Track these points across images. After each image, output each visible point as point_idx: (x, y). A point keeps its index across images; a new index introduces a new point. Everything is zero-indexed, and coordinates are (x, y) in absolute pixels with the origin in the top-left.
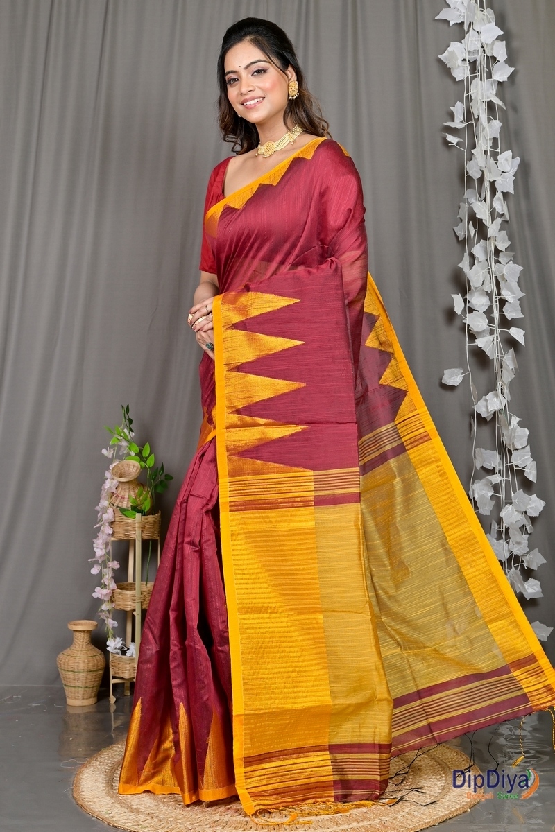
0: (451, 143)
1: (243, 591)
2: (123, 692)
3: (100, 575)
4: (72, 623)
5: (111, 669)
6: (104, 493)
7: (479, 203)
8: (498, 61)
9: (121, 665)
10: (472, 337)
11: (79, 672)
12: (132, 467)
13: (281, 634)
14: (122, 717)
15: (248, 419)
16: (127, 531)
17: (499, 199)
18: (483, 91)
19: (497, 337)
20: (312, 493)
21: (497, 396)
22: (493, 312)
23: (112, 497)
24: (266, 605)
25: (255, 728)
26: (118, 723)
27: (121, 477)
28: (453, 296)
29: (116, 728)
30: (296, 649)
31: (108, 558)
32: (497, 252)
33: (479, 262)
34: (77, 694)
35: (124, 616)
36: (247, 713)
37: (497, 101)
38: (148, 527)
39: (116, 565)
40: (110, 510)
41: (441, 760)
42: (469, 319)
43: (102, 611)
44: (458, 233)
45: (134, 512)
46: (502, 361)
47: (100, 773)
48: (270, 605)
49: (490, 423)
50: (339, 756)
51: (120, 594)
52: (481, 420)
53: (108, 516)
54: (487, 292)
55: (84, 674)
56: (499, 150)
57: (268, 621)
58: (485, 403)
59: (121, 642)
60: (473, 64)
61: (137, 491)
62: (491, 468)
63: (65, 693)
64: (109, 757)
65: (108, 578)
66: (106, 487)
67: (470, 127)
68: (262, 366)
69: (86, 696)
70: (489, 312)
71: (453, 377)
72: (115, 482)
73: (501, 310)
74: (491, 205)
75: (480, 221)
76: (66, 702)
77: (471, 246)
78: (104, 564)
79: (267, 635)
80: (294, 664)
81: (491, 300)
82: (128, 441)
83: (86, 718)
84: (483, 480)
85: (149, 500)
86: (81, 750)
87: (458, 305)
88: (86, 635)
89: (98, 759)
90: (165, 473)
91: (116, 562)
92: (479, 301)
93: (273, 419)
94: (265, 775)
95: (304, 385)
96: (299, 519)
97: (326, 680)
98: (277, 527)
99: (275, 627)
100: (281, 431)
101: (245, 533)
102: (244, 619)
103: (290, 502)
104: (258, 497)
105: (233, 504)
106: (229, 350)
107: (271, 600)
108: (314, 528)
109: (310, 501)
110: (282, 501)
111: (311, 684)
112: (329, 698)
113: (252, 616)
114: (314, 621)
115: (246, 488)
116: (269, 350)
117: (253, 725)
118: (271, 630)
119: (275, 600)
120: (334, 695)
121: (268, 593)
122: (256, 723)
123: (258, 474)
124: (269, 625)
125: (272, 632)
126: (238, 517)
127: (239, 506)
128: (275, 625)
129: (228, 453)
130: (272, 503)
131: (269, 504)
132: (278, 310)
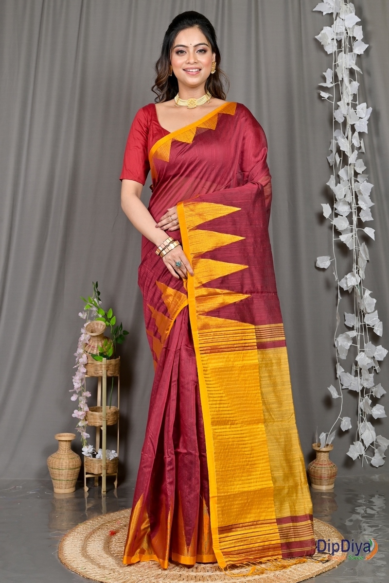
0: (323, 97)
1: (214, 409)
2: (94, 484)
3: (77, 401)
4: (58, 435)
5: (85, 468)
6: (80, 343)
7: (343, 140)
8: (357, 40)
9: (92, 464)
10: (338, 234)
11: (63, 469)
12: (100, 325)
13: (239, 439)
14: (92, 501)
15: (211, 290)
16: (96, 370)
17: (356, 137)
18: (346, 61)
19: (355, 234)
20: (255, 341)
21: (354, 276)
22: (353, 217)
23: (85, 346)
24: (227, 419)
25: (224, 506)
26: (90, 505)
27: (92, 332)
28: (322, 204)
29: (89, 509)
30: (248, 449)
31: (83, 390)
32: (356, 174)
33: (343, 181)
34: (61, 485)
35: (94, 430)
36: (219, 495)
37: (356, 68)
38: (111, 368)
39: (88, 394)
40: (85, 356)
42: (335, 222)
43: (79, 426)
44: (330, 161)
45: (101, 357)
46: (358, 251)
47: (78, 541)
48: (230, 419)
49: (349, 294)
50: (284, 525)
51: (92, 414)
52: (344, 292)
53: (83, 359)
54: (348, 202)
55: (67, 470)
56: (357, 103)
57: (230, 430)
58: (345, 281)
59: (92, 449)
60: (339, 42)
61: (103, 342)
62: (351, 326)
63: (52, 484)
64: (83, 529)
65: (83, 404)
66: (82, 340)
67: (337, 86)
68: (215, 254)
69: (67, 486)
70: (350, 217)
71: (324, 262)
72: (88, 336)
73: (358, 215)
74: (351, 141)
75: (344, 152)
76: (53, 490)
77: (338, 170)
78: (80, 394)
79: (230, 440)
80: (247, 459)
81: (351, 208)
82: (97, 307)
83: (68, 502)
84: (344, 335)
85: (112, 348)
86: (64, 524)
87: (327, 211)
88: (67, 443)
89: (76, 531)
90: (123, 330)
91: (88, 392)
92: (343, 209)
93: (228, 289)
94: (233, 540)
95: (247, 267)
96: (248, 358)
97: (268, 469)
98: (235, 364)
99: (234, 434)
100: (234, 298)
101: (211, 369)
102: (215, 429)
103: (242, 347)
104: (220, 343)
105: (202, 349)
106: (194, 243)
107: (230, 416)
108: (257, 365)
109: (254, 346)
110: (237, 345)
111: (259, 473)
112: (271, 482)
113: (220, 427)
114: (259, 430)
115: (211, 337)
116: (223, 243)
117: (223, 504)
118: (232, 436)
119: (232, 415)
120: (274, 480)
121: (229, 410)
122: (225, 503)
123: (220, 327)
124: (231, 433)
125: (233, 438)
126: (206, 359)
127: (206, 350)
128: (234, 433)
129: (197, 314)
130: (231, 348)
131: (228, 348)
132: (227, 215)
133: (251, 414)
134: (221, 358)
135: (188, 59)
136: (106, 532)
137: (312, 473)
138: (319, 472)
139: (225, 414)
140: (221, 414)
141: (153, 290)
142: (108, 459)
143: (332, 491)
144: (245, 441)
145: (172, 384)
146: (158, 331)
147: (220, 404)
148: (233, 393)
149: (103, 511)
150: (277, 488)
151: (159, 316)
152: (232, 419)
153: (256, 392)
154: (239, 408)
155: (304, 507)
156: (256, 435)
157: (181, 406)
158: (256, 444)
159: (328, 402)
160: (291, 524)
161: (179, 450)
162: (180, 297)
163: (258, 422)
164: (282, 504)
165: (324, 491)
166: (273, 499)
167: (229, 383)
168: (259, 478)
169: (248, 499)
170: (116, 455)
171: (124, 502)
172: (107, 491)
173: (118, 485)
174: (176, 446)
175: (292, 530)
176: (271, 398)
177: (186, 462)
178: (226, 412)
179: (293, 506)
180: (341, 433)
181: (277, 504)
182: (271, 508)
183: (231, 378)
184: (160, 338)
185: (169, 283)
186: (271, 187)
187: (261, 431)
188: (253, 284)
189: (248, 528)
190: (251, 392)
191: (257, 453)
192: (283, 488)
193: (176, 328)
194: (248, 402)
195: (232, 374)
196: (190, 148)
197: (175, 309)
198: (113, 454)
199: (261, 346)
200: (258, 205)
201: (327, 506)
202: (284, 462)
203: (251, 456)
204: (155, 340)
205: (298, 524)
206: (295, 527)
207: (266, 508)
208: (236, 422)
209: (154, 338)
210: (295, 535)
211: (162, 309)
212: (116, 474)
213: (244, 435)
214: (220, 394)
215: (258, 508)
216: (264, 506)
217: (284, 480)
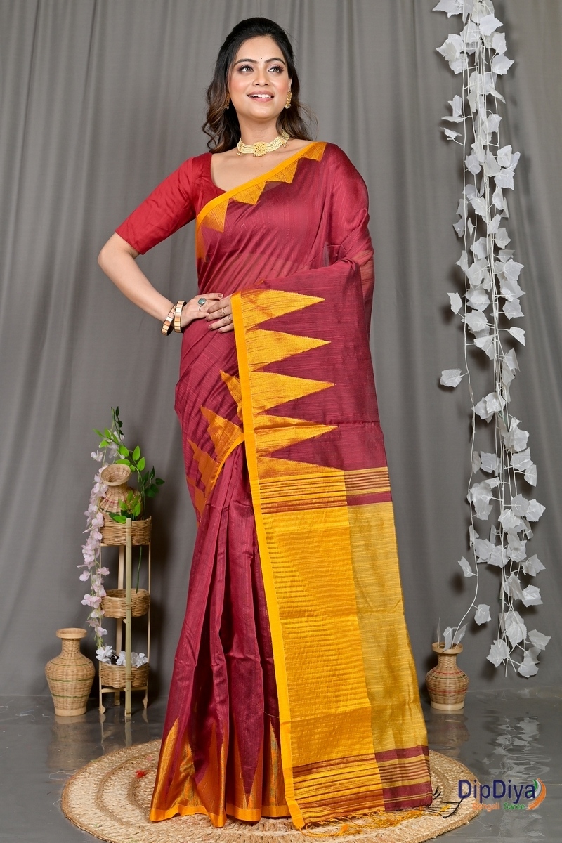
0: (449, 137)
1: (283, 595)
2: (113, 702)
3: (89, 582)
4: (61, 631)
5: (100, 678)
6: (93, 498)
7: (478, 200)
8: (498, 54)
9: (110, 674)
10: (471, 337)
11: (68, 681)
12: (122, 470)
13: (320, 638)
14: (111, 728)
15: (279, 419)
16: (117, 536)
17: (498, 195)
18: (482, 85)
19: (497, 337)
20: (344, 493)
21: (496, 398)
22: (493, 312)
23: (101, 501)
24: (303, 608)
25: (301, 736)
26: (108, 734)
27: (110, 481)
28: (449, 294)
29: (106, 739)
30: (333, 652)
31: (97, 564)
32: (497, 249)
33: (478, 260)
34: (65, 704)
35: (113, 624)
36: (293, 720)
37: (496, 94)
38: (138, 533)
39: (105, 571)
40: (100, 515)
41: (440, 772)
42: (467, 318)
43: (91, 618)
44: (458, 230)
45: (124, 517)
46: (501, 361)
47: (90, 786)
48: (307, 608)
49: (489, 425)
50: (387, 763)
51: (110, 601)
52: (480, 422)
53: (98, 521)
54: (486, 290)
55: (74, 683)
56: (498, 145)
57: (307, 624)
58: (484, 405)
59: (111, 651)
60: (472, 57)
61: (127, 495)
62: (491, 472)
63: (53, 703)
64: (98, 769)
65: (97, 586)
66: (95, 492)
67: (469, 121)
68: (284, 367)
69: (75, 706)
70: (488, 311)
71: (452, 378)
72: (104, 486)
73: (501, 309)
74: (491, 202)
75: (479, 217)
76: (54, 712)
77: (470, 243)
78: (93, 571)
79: (308, 639)
80: (334, 667)
81: (490, 299)
82: (118, 444)
83: (75, 728)
84: (482, 484)
85: (139, 504)
86: (70, 762)
87: (456, 304)
88: (75, 642)
89: (88, 771)
90: (156, 477)
91: (105, 569)
92: (478, 300)
93: (304, 419)
94: (313, 785)
95: (332, 385)
96: (334, 519)
97: (363, 682)
98: (313, 527)
99: (314, 631)
100: (312, 431)
101: (278, 536)
102: (286, 624)
103: (325, 502)
104: (291, 498)
105: (265, 506)
106: (254, 350)
107: (307, 603)
108: (347, 528)
109: (343, 501)
110: (317, 501)
111: (350, 687)
112: (367, 700)
113: (292, 621)
114: (349, 623)
115: (278, 489)
116: (296, 350)
117: (300, 734)
118: (310, 634)
119: (310, 603)
120: (372, 697)
121: (304, 596)
122: (303, 731)
123: (292, 474)
124: (308, 629)
125: (311, 636)
126: (270, 520)
127: (271, 508)
128: (314, 628)
129: (258, 455)
130: (307, 504)
131: (303, 504)
132: (303, 309)
133: (338, 601)
134: (293, 520)
135: (257, 79)
136: (131, 773)
137: (432, 686)
138: (442, 684)
139: (299, 601)
140: (293, 602)
141: (197, 419)
142: (134, 665)
143: (461, 713)
144: (329, 640)
145: (219, 558)
146: (202, 479)
147: (291, 587)
148: (311, 570)
149: (126, 743)
150: (376, 709)
151: (202, 457)
152: (309, 608)
153: (345, 568)
154: (320, 592)
155: (415, 736)
156: (344, 631)
157: (232, 591)
158: (345, 645)
159: (458, 583)
160: (396, 761)
161: (231, 654)
162: (231, 431)
163: (348, 612)
164: (382, 731)
165: (450, 713)
166: (370, 724)
167: (305, 555)
168: (351, 694)
169: (334, 725)
170: (146, 660)
171: (157, 728)
172: (133, 714)
173: (148, 705)
174: (227, 648)
175: (398, 769)
176: (368, 577)
177: (243, 671)
178: (300, 599)
179: (398, 735)
180: (475, 628)
181: (376, 731)
182: (368, 737)
183: (308, 548)
184: (204, 490)
185: (219, 410)
186: (373, 267)
187: (353, 625)
188: (342, 411)
189: (335, 767)
190: (337, 568)
191: (347, 658)
192: (385, 709)
193: (224, 476)
194: (333, 583)
195: (309, 543)
196: (254, 211)
197: (225, 449)
198: (142, 659)
199: (354, 501)
200: (351, 293)
201: (453, 734)
202: (386, 671)
203: (339, 662)
204: (198, 492)
205: (407, 760)
206: (402, 766)
207: (360, 737)
208: (316, 613)
209: (196, 489)
210: (402, 777)
211: (208, 446)
212: (146, 688)
213: (328, 632)
214: (292, 571)
215: (349, 738)
216: (358, 735)
217: (384, 697)
